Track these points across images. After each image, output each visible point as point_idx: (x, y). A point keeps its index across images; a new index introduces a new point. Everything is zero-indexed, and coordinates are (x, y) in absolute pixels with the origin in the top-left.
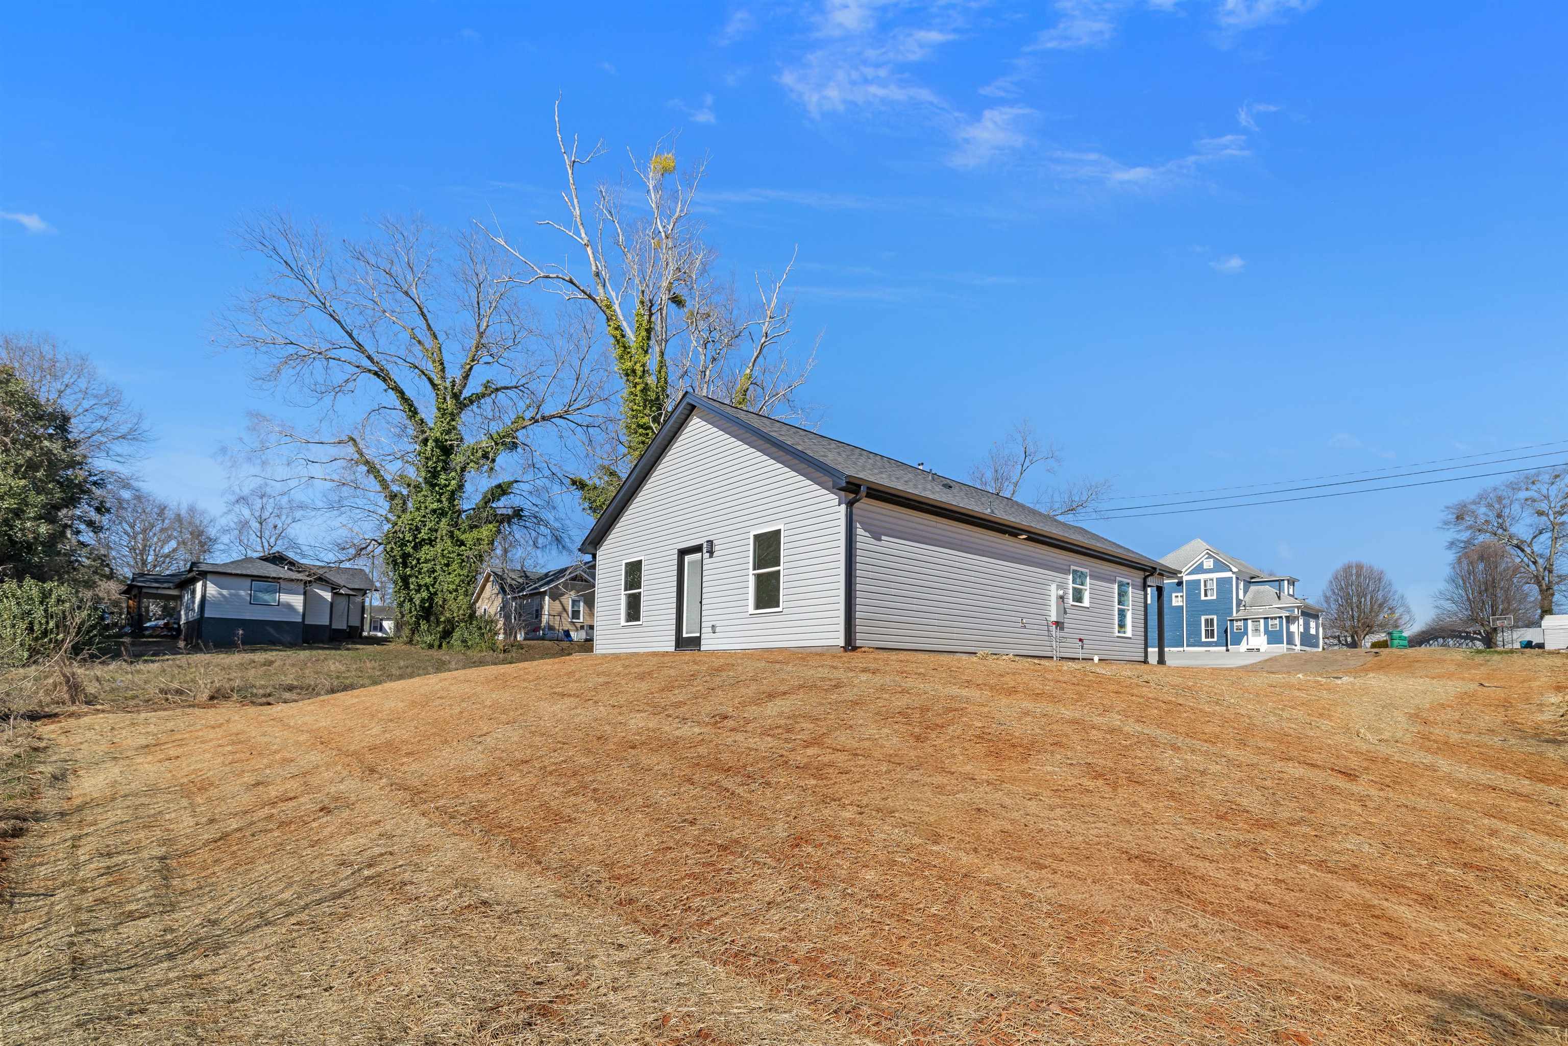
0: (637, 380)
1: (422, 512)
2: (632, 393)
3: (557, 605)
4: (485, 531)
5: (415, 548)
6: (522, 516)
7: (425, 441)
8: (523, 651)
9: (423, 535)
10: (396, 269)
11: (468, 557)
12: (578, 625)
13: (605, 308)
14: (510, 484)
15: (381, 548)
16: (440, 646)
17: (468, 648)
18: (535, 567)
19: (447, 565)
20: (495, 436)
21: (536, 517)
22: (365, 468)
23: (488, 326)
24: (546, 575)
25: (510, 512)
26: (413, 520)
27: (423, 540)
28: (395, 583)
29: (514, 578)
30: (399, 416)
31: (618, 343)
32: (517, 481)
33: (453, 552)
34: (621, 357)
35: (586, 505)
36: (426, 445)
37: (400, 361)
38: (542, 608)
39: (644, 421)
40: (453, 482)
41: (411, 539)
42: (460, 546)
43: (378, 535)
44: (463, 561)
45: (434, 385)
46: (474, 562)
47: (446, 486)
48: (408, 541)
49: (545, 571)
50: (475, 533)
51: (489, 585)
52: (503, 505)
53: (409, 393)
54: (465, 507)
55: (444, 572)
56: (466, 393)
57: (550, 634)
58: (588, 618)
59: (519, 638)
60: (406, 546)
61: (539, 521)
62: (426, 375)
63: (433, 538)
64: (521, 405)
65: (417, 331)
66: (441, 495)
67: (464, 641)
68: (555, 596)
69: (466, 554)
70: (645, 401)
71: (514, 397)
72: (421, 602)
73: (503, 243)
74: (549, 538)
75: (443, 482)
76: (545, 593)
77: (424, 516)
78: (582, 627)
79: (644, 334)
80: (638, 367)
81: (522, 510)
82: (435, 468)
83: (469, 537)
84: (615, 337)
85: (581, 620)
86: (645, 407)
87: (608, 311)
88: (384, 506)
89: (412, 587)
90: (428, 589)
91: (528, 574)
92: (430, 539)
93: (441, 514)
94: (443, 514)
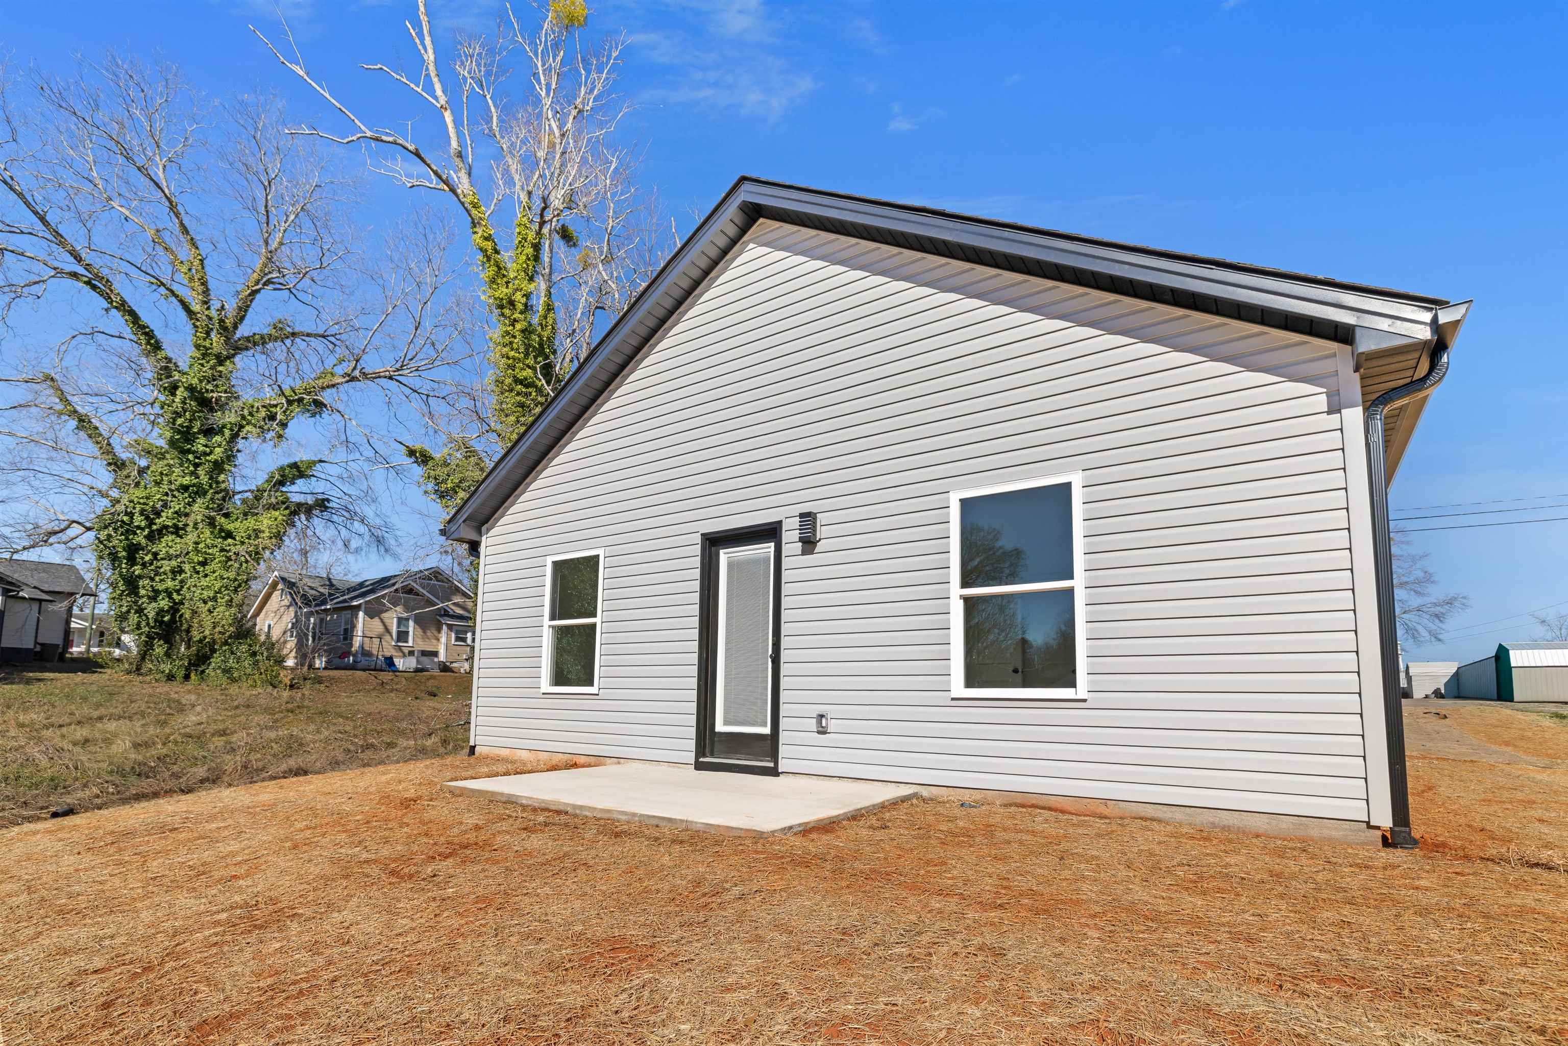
0: (517, 315)
1: (165, 487)
2: (507, 333)
3: (376, 625)
4: (267, 521)
5: (150, 537)
6: (327, 507)
7: (173, 389)
8: (322, 687)
9: (165, 519)
10: (131, 139)
11: (237, 554)
12: (406, 650)
13: (470, 207)
14: (312, 464)
15: (91, 535)
16: (187, 677)
17: (234, 680)
18: (346, 575)
19: (204, 564)
20: (288, 392)
21: (348, 511)
22: (73, 423)
23: (281, 244)
24: (361, 585)
25: (310, 500)
26: (147, 498)
27: (166, 527)
28: (114, 586)
29: (309, 585)
30: (131, 347)
31: (489, 259)
32: (321, 461)
33: (213, 546)
34: (493, 281)
35: (431, 486)
36: (173, 394)
37: (134, 273)
38: (354, 626)
39: (525, 373)
40: (218, 450)
41: (143, 524)
42: (225, 538)
43: (88, 518)
44: (229, 559)
45: (190, 313)
46: (247, 562)
47: (205, 454)
48: (138, 527)
49: (359, 580)
50: (251, 522)
51: (277, 594)
52: (298, 491)
53: (145, 318)
54: (239, 488)
55: (198, 573)
56: (244, 330)
57: (363, 661)
58: (420, 641)
59: (318, 663)
60: (135, 533)
61: (352, 515)
62: (176, 296)
63: (180, 524)
64: (331, 361)
65: (166, 235)
66: (196, 465)
67: (227, 671)
68: (374, 612)
69: (233, 549)
70: (528, 346)
71: (320, 348)
72: (158, 614)
73: (301, 73)
74: (367, 537)
75: (201, 448)
76: (358, 607)
77: (167, 494)
78: (411, 653)
79: (529, 251)
80: (518, 296)
81: (328, 500)
82: (189, 428)
83: (239, 527)
84: (483, 250)
85: (410, 644)
86: (527, 355)
87: (474, 212)
88: (104, 477)
89: (142, 592)
90: (170, 596)
91: (334, 582)
92: (175, 526)
93: (196, 493)
94: (200, 492)
